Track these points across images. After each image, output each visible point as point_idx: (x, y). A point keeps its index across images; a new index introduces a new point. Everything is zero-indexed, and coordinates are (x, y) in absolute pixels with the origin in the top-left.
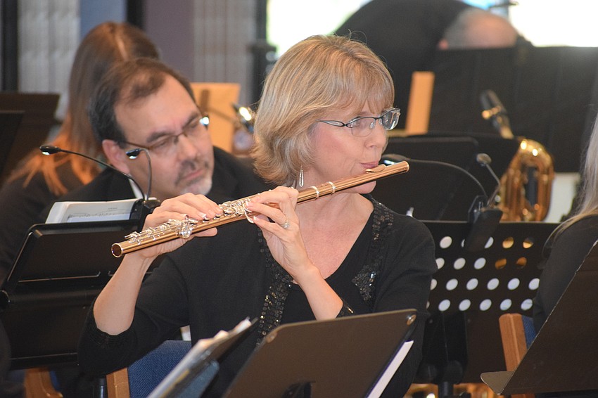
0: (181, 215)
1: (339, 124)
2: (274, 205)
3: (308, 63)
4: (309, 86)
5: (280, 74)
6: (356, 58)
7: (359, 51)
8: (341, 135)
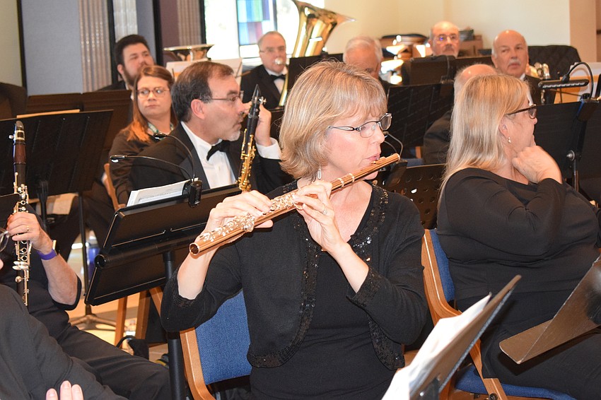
0: (244, 212)
1: (349, 129)
2: (313, 196)
3: (318, 84)
4: (320, 101)
5: (297, 95)
6: (356, 76)
7: (357, 71)
8: (351, 137)
